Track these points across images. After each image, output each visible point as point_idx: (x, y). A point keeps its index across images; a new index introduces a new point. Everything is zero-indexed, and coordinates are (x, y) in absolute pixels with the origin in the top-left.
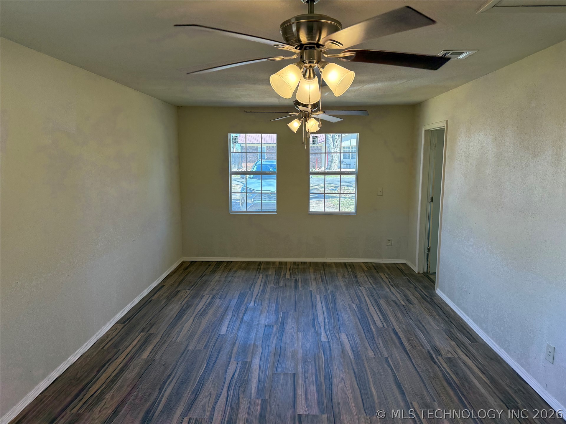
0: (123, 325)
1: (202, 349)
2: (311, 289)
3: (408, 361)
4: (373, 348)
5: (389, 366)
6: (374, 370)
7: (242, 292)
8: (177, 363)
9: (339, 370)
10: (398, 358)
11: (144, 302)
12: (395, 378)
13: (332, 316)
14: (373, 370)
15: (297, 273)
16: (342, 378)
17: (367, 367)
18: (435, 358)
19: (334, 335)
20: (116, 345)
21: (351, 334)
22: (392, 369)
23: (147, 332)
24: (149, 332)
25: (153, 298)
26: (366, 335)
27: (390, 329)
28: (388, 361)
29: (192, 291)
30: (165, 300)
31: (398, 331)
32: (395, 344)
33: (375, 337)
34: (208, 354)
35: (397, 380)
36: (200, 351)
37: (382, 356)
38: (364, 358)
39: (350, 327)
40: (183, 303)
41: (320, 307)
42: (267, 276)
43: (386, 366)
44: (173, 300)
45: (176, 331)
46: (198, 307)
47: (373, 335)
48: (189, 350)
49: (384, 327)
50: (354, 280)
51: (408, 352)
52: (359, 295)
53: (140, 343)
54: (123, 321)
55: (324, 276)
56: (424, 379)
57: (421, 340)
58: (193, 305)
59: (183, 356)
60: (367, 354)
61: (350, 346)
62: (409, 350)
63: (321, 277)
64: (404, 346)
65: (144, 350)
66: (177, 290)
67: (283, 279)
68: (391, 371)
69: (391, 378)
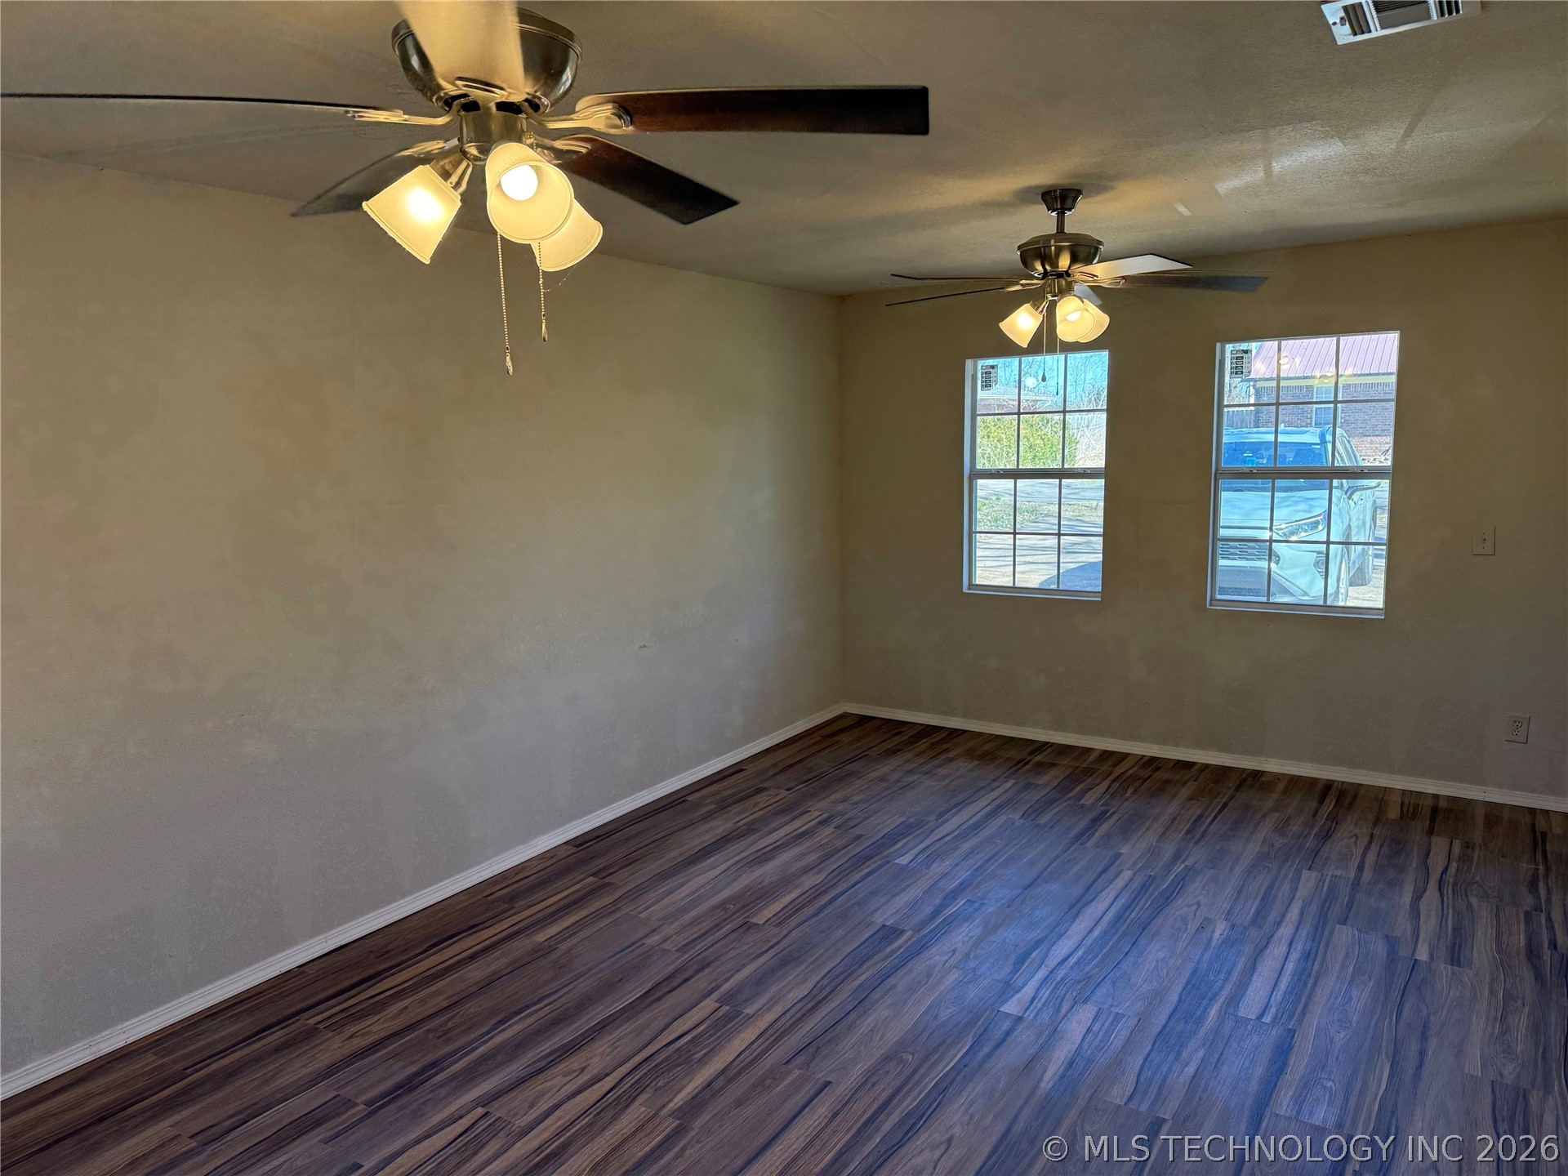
0: (575, 849)
1: (673, 950)
2: (1124, 850)
7: (912, 820)
8: (590, 969)
11: (665, 802)
13: (1111, 944)
15: (1130, 790)
19: (1054, 1004)
20: (512, 898)
21: (1117, 1014)
23: (602, 879)
24: (607, 880)
25: (689, 798)
27: (1277, 1030)
29: (790, 796)
30: (713, 806)
33: (1192, 1042)
34: (671, 967)
36: (666, 952)
39: (1136, 991)
40: (740, 824)
41: (1103, 906)
42: (1027, 786)
44: (729, 809)
45: (661, 891)
46: (765, 838)
47: (1193, 1033)
48: (644, 944)
49: (1261, 1017)
50: (1310, 843)
52: (1275, 897)
53: (562, 904)
54: (580, 843)
55: (1213, 815)
58: (759, 831)
59: (619, 955)
60: (1105, 1089)
61: (1073, 1051)
63: (1200, 817)
65: (561, 917)
66: (761, 786)
67: (1068, 802)
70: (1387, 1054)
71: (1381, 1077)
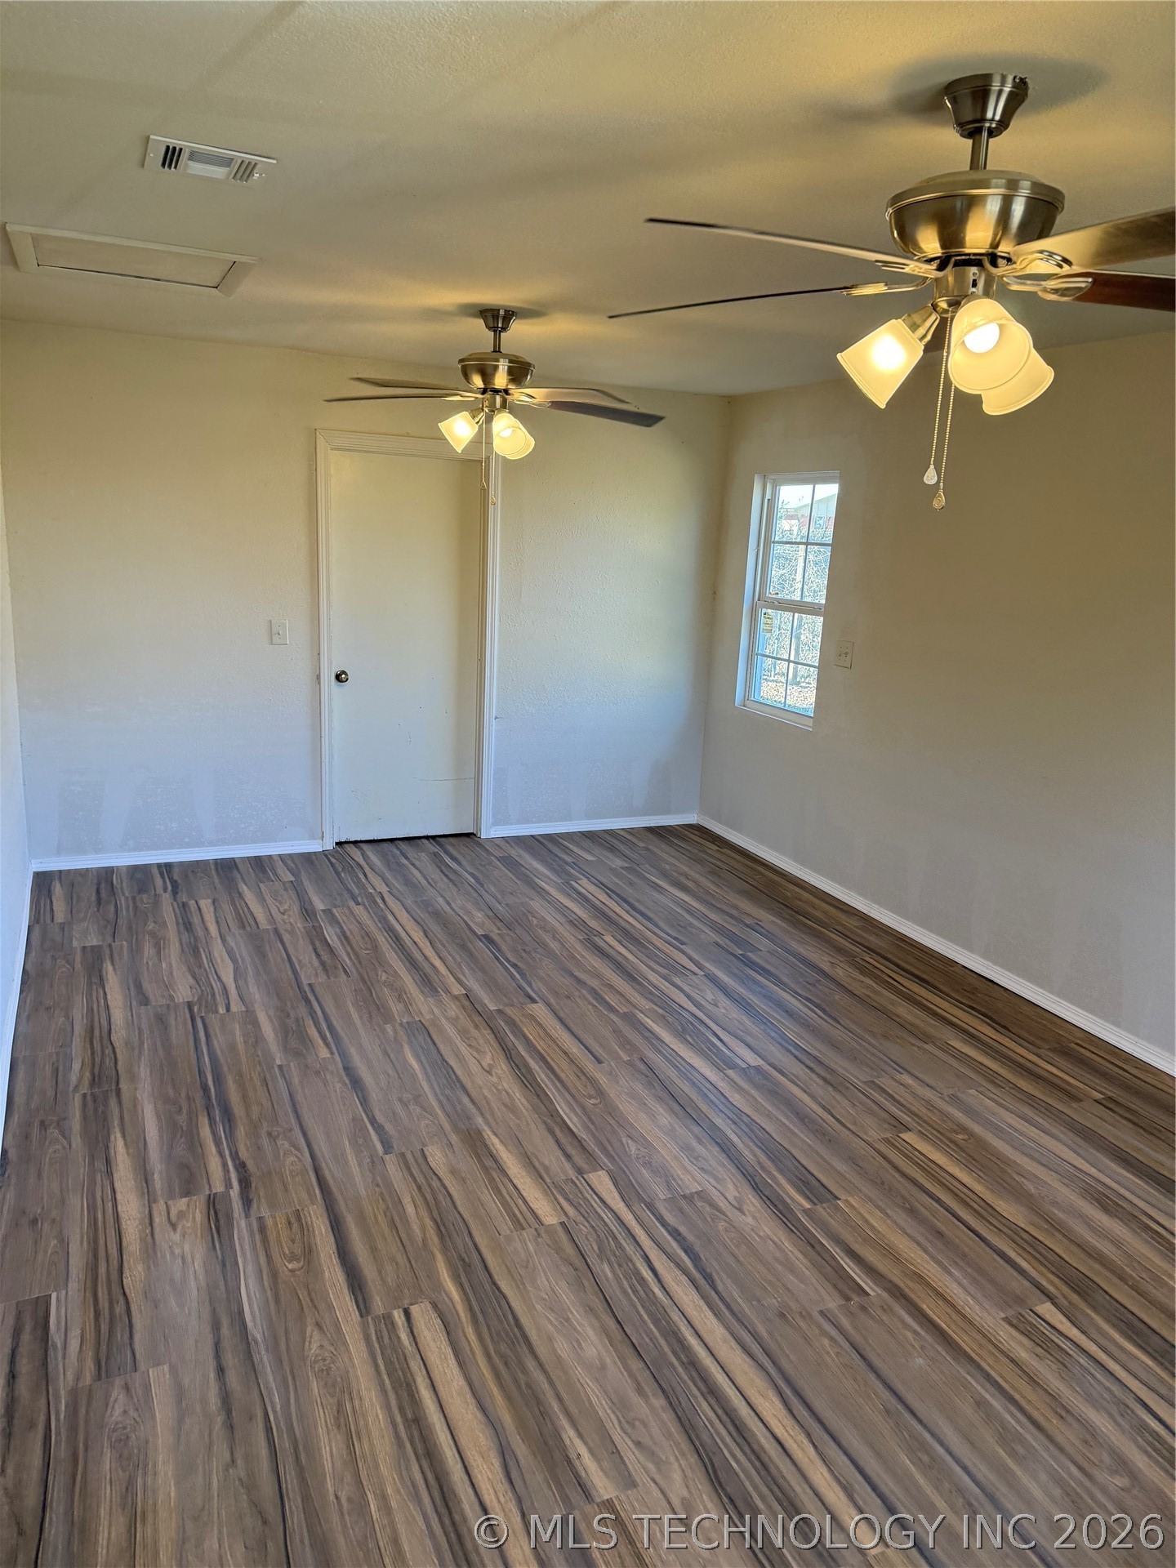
3: (324, 1157)
4: (435, 1183)
5: (379, 1129)
6: (418, 1110)
9: (506, 1091)
10: (352, 1161)
12: (364, 1101)
14: (422, 1107)
16: (491, 1075)
17: (439, 1112)
18: (235, 1184)
19: (579, 1203)
21: (524, 1229)
22: (373, 1121)
26: (468, 1239)
27: (378, 1305)
28: (382, 1143)
31: (348, 1298)
32: (361, 1219)
33: (436, 1240)
35: (360, 1096)
37: (403, 1155)
38: (454, 1138)
39: (544, 1271)
43: (388, 1127)
47: (445, 1250)
49: (407, 1314)
51: (317, 1191)
56: (290, 1110)
57: (259, 1264)
60: (448, 1152)
61: (507, 1171)
62: (313, 1201)
64: (329, 1216)
68: (374, 1117)
69: (375, 1095)
70: (256, 1342)
71: (250, 1305)
